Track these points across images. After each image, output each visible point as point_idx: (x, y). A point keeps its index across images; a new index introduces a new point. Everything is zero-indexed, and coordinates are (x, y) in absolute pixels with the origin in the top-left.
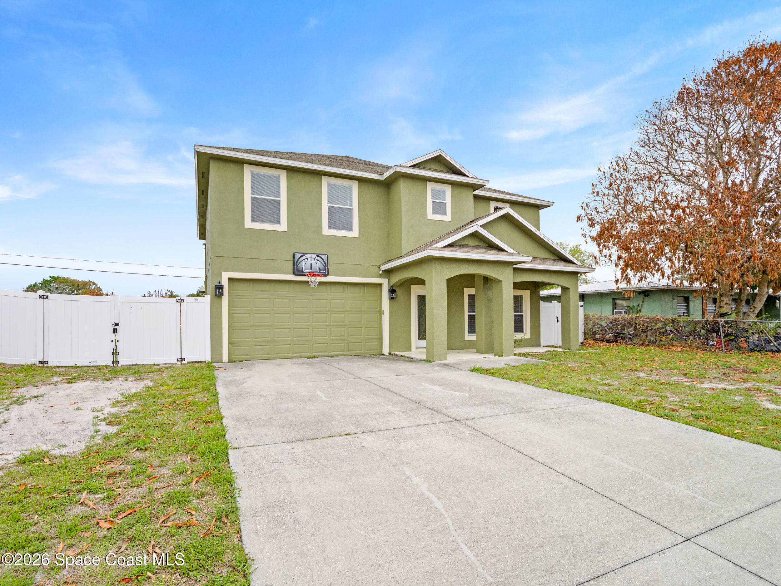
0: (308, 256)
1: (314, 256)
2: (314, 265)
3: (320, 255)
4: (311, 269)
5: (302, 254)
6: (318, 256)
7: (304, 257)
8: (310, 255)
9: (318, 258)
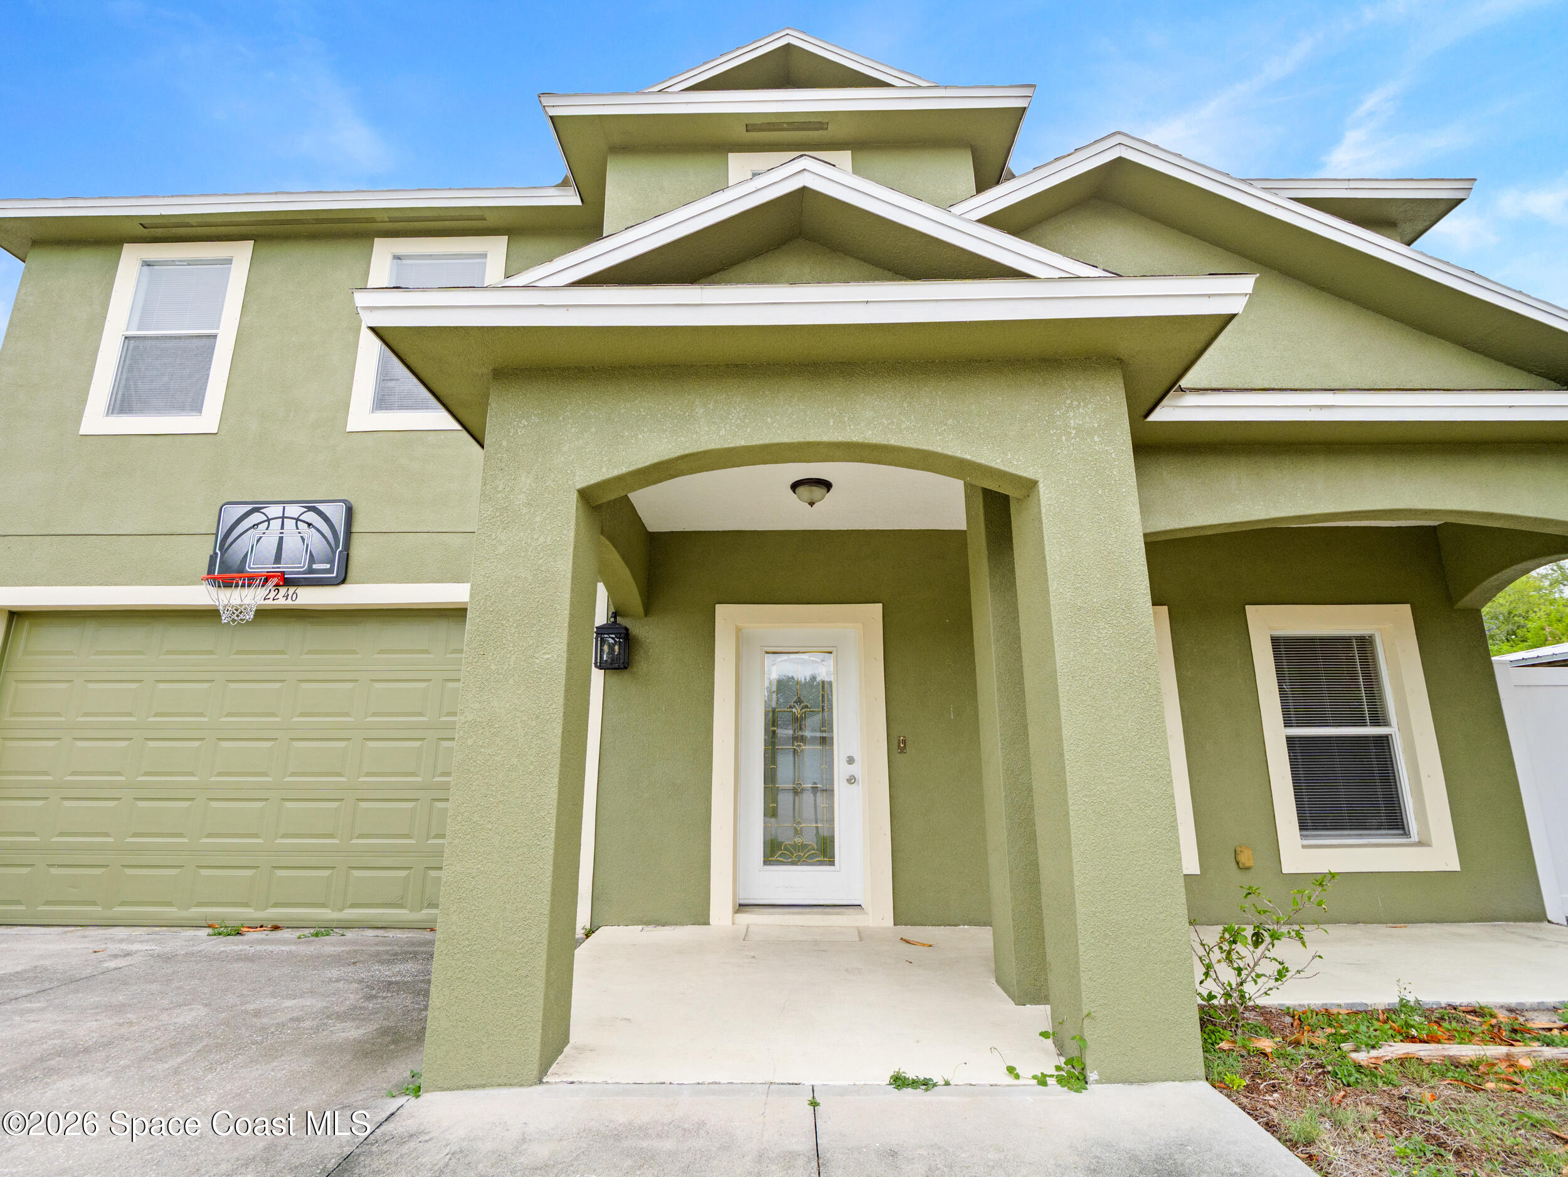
0: (274, 511)
1: (294, 510)
2: (292, 544)
3: (318, 506)
4: (278, 558)
5: (249, 507)
6: (310, 509)
7: (256, 517)
8: (280, 508)
9: (311, 517)
